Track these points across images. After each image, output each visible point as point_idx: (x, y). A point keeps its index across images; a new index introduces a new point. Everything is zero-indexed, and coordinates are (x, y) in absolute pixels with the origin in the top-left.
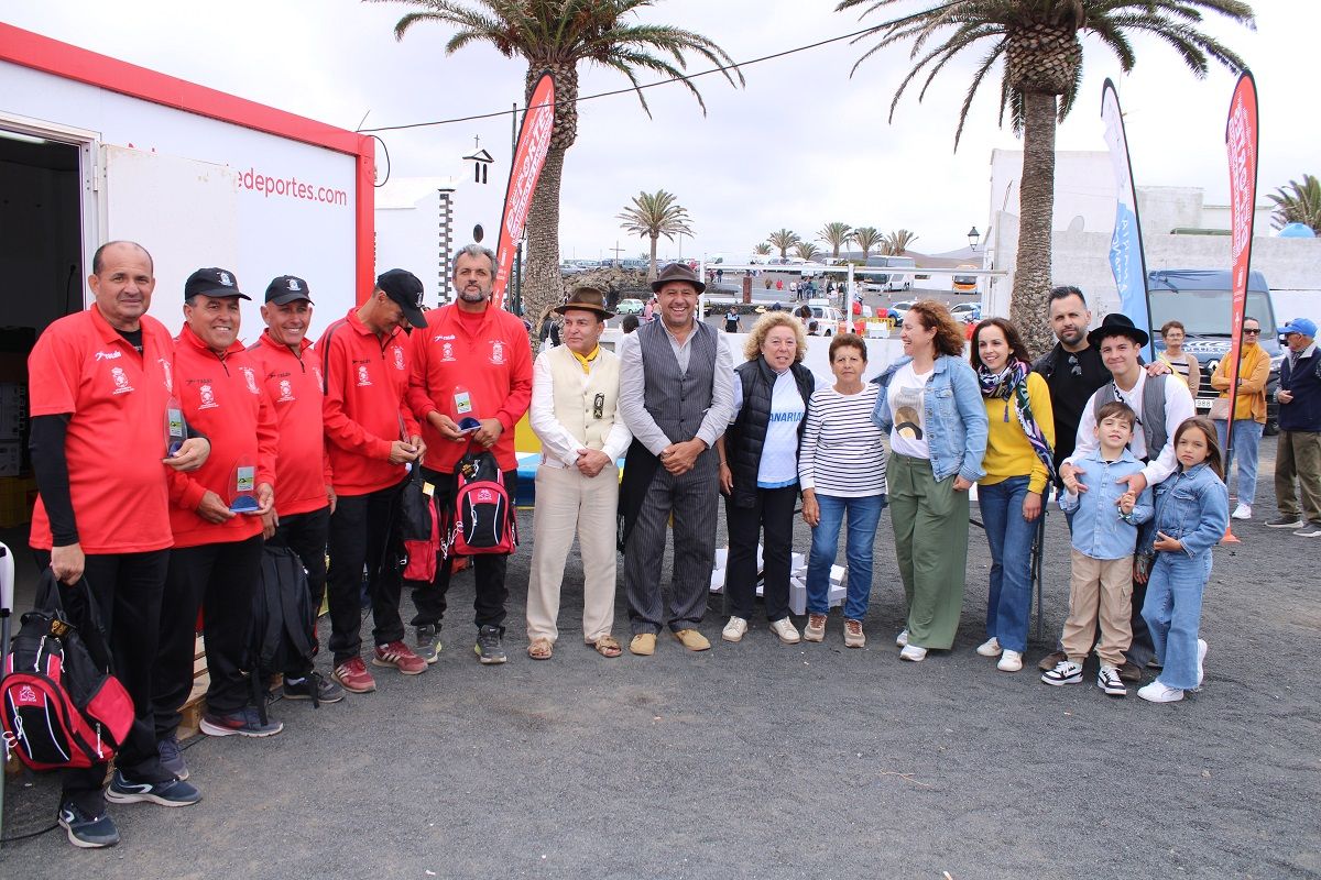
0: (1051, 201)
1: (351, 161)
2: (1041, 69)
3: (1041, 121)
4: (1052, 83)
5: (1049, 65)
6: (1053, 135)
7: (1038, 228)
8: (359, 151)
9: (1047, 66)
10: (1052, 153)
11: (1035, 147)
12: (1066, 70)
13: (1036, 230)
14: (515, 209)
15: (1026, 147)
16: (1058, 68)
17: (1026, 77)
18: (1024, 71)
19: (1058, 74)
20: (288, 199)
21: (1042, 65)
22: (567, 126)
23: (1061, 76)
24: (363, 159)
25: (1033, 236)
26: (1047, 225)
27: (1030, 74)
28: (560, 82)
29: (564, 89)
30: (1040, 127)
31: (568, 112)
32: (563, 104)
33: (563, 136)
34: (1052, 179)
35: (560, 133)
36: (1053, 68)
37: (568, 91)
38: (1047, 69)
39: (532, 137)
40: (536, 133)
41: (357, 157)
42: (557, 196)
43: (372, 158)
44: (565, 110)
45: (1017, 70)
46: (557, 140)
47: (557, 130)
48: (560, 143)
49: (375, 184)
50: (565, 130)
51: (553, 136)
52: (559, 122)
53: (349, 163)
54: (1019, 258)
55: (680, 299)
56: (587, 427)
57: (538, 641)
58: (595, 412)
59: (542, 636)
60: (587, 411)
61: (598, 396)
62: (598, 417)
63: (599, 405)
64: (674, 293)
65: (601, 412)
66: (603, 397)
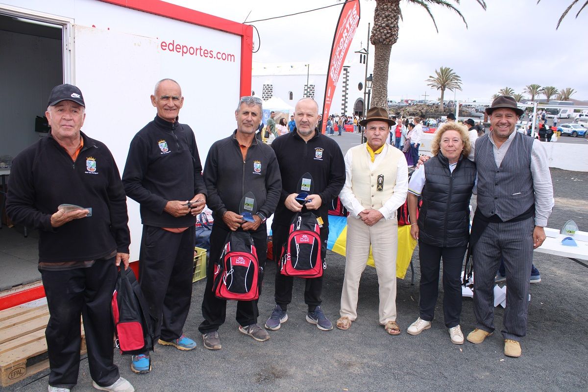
8: (244, 33)
14: (335, 66)
20: (197, 58)
22: (394, 33)
24: (245, 37)
28: (391, 12)
29: (393, 15)
31: (395, 27)
32: (392, 23)
33: (391, 38)
37: (394, 16)
39: (345, 28)
40: (347, 26)
41: (242, 36)
42: (387, 67)
43: (251, 37)
44: (392, 26)
46: (388, 40)
47: (388, 35)
48: (389, 42)
49: (253, 51)
50: (392, 35)
51: (386, 38)
52: (390, 31)
53: (238, 40)
55: (504, 120)
56: (373, 196)
57: (343, 318)
58: (378, 187)
59: (346, 316)
60: (373, 186)
61: (379, 176)
62: (380, 190)
63: (380, 182)
64: (501, 116)
65: (382, 187)
66: (383, 177)
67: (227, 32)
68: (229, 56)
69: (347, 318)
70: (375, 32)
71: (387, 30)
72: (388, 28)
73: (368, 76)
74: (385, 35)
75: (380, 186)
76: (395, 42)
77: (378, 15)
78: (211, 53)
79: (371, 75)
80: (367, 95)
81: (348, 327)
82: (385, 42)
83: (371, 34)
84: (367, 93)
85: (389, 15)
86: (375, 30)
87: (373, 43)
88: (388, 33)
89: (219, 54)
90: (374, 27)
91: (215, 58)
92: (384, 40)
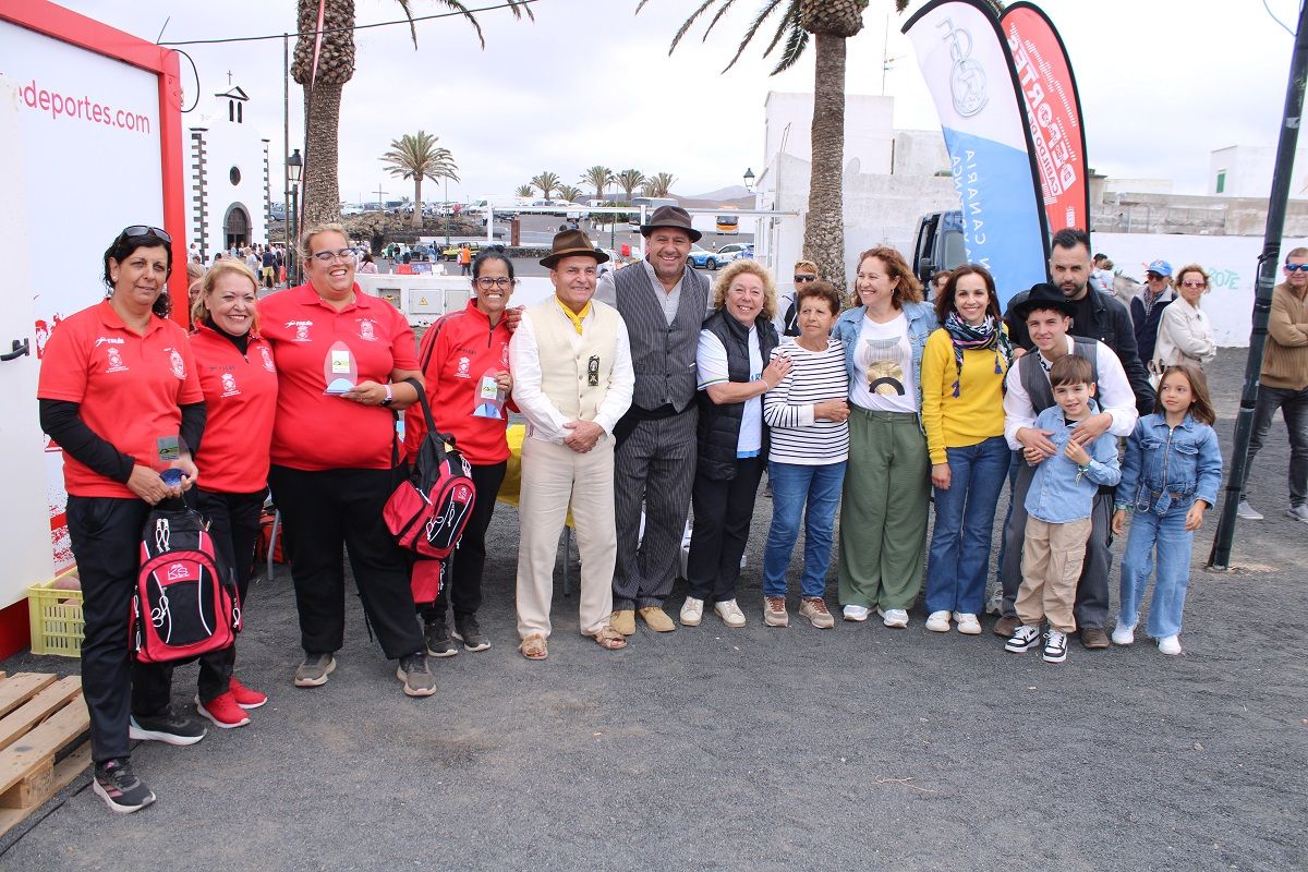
0: (841, 142)
1: (153, 80)
2: (832, 11)
3: (831, 63)
4: (842, 25)
5: (840, 7)
6: (843, 77)
7: (830, 169)
8: (162, 69)
9: (838, 8)
10: (842, 95)
11: (826, 88)
12: (855, 12)
13: (827, 171)
15: (817, 88)
16: (849, 10)
17: (817, 19)
18: (815, 12)
19: (848, 16)
20: (81, 123)
21: (833, 7)
22: (345, 59)
23: (851, 19)
24: (167, 78)
25: (824, 177)
26: (838, 166)
27: (821, 15)
28: (336, 11)
29: (340, 19)
30: (831, 69)
31: (346, 44)
32: (340, 36)
33: (341, 70)
34: (842, 120)
35: (337, 66)
36: (843, 10)
37: (345, 21)
38: (837, 11)
41: (160, 75)
42: (335, 133)
43: (177, 77)
44: (342, 42)
45: (808, 11)
46: (333, 74)
47: (334, 63)
48: (337, 78)
49: (183, 109)
50: (342, 63)
51: (330, 70)
52: (336, 54)
53: (151, 82)
54: (811, 199)
55: (670, 248)
56: (581, 396)
57: (531, 639)
58: (589, 378)
59: (535, 632)
60: (580, 378)
61: (592, 359)
62: (593, 383)
63: (593, 370)
64: (665, 240)
65: (597, 378)
66: (597, 360)
69: (537, 637)
70: (302, 55)
71: (330, 51)
72: (332, 47)
73: (291, 153)
74: (327, 63)
75: (593, 376)
76: (349, 79)
77: (308, 16)
79: (297, 151)
80: (291, 197)
81: (546, 652)
82: (326, 78)
83: (291, 60)
84: (290, 193)
85: (333, 18)
86: (301, 51)
87: (302, 79)
88: (333, 58)
90: (299, 44)
92: (325, 75)
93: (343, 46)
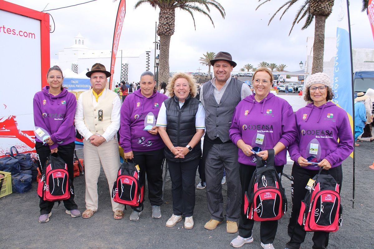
0: (323, 50)
2: (320, 7)
3: (320, 25)
4: (324, 12)
5: (323, 6)
6: (324, 29)
7: (319, 59)
8: (42, 19)
9: (322, 6)
10: (324, 35)
11: (318, 33)
12: (328, 8)
13: (318, 60)
15: (315, 33)
16: (326, 7)
17: (315, 10)
18: (315, 8)
19: (326, 9)
21: (321, 6)
22: (171, 28)
23: (327, 10)
24: (43, 21)
25: (317, 62)
26: (322, 58)
27: (317, 9)
28: (169, 15)
29: (170, 17)
30: (320, 26)
32: (170, 22)
33: (170, 31)
34: (323, 43)
35: (169, 31)
36: (324, 7)
37: (172, 18)
38: (322, 7)
39: (120, 19)
41: (41, 21)
42: (168, 50)
43: (48, 21)
45: (312, 8)
46: (168, 33)
47: (168, 30)
48: (169, 34)
49: (50, 32)
50: (170, 29)
51: (167, 32)
52: (169, 27)
53: (37, 23)
54: (313, 69)
55: (221, 69)
56: (96, 125)
58: (99, 118)
60: (95, 118)
61: (99, 111)
62: (100, 120)
63: (100, 115)
64: (219, 66)
65: (102, 118)
66: (102, 111)
67: (27, 17)
68: (30, 35)
69: (90, 210)
70: (159, 27)
71: (167, 26)
72: (168, 25)
73: (157, 56)
74: (166, 30)
75: (101, 117)
76: (173, 34)
77: (161, 17)
78: (14, 31)
79: (158, 55)
80: (156, 68)
82: (166, 34)
83: (157, 29)
84: (156, 67)
85: (168, 17)
86: (159, 26)
87: (159, 35)
88: (168, 28)
89: (21, 33)
90: (159, 24)
91: (17, 35)
92: (165, 33)
93: (171, 25)
